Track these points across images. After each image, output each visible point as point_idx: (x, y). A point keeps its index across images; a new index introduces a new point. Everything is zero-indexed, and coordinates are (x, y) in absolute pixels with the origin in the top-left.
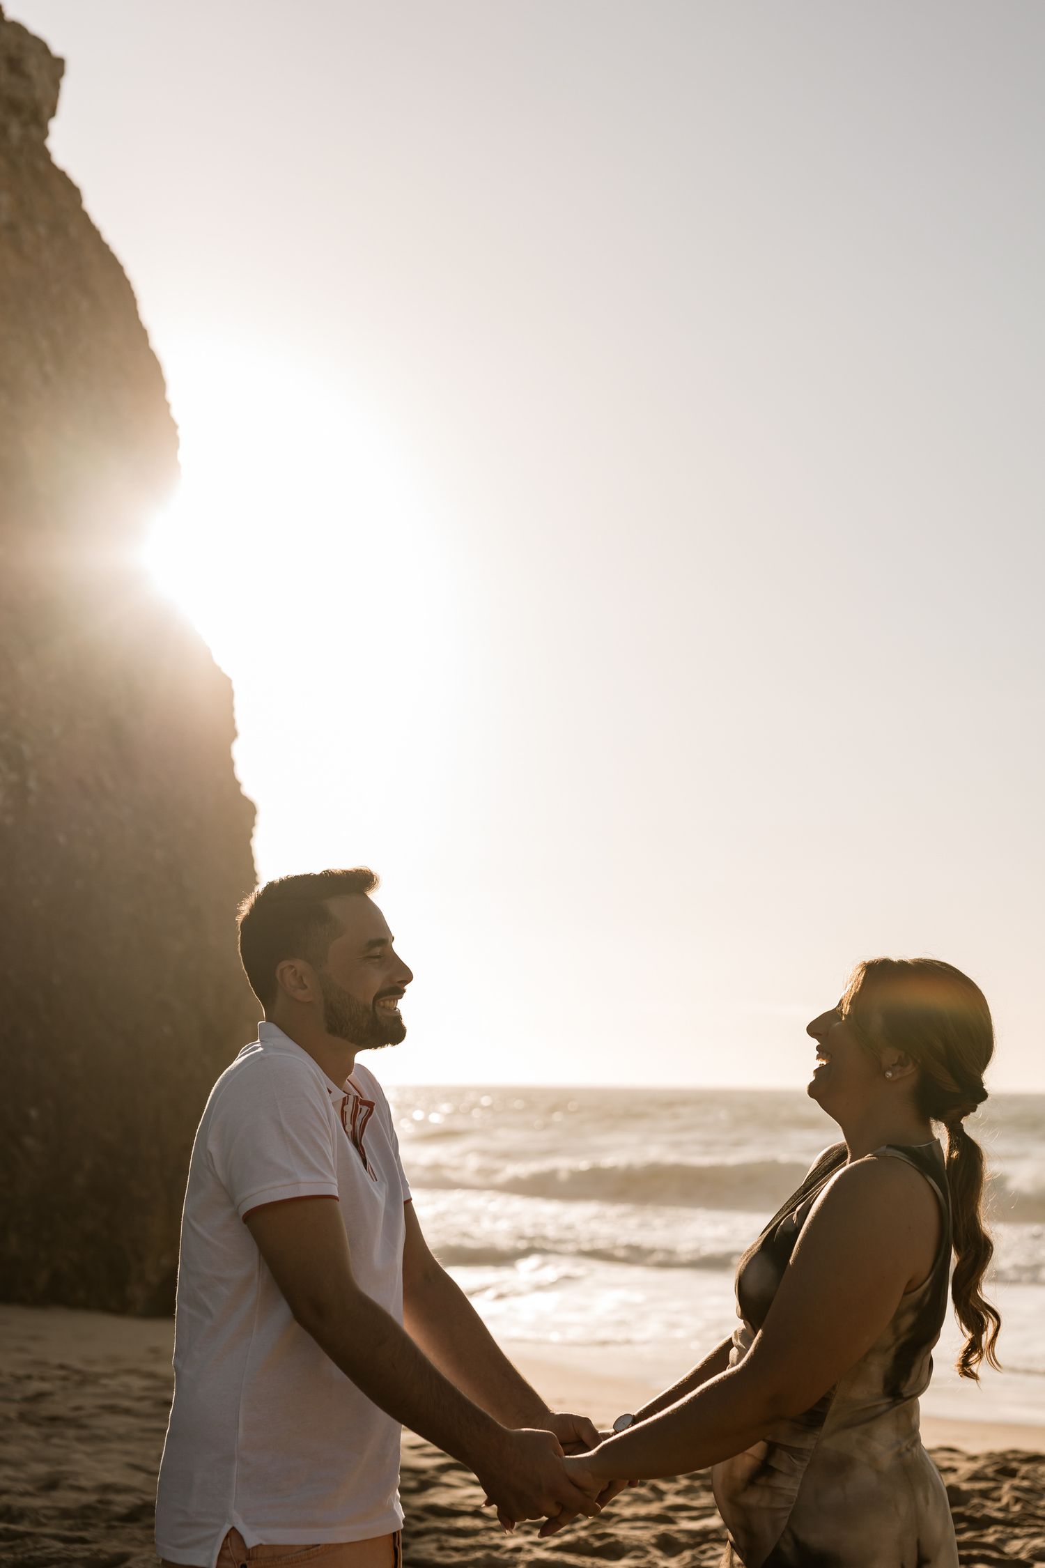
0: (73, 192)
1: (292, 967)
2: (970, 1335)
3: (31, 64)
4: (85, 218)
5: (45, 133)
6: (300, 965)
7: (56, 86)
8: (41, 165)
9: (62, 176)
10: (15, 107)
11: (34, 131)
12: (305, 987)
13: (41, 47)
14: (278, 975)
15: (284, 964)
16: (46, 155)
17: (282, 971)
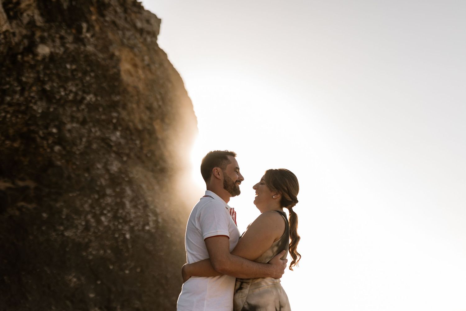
0: (165, 55)
1: (217, 169)
2: (293, 260)
3: (153, 21)
4: (168, 61)
5: (156, 39)
6: (219, 169)
7: (159, 26)
8: (156, 48)
9: (162, 51)
10: (149, 33)
11: (154, 39)
12: (219, 175)
13: (155, 16)
14: (213, 171)
15: (215, 168)
16: (157, 45)
17: (214, 170)
